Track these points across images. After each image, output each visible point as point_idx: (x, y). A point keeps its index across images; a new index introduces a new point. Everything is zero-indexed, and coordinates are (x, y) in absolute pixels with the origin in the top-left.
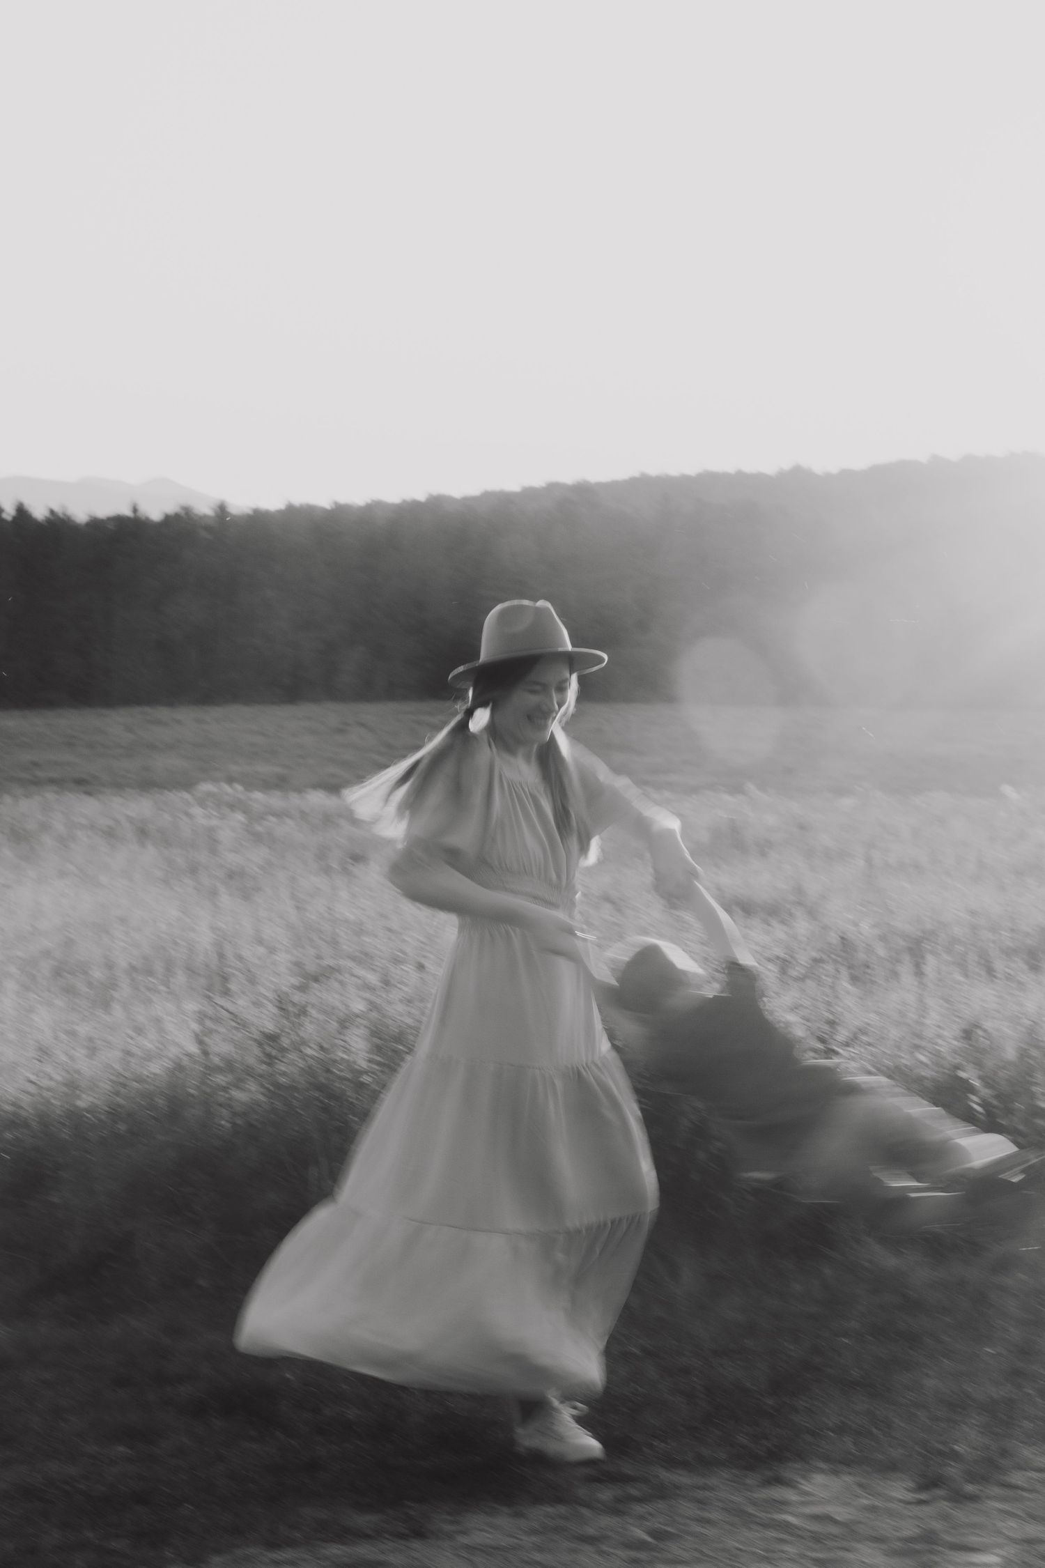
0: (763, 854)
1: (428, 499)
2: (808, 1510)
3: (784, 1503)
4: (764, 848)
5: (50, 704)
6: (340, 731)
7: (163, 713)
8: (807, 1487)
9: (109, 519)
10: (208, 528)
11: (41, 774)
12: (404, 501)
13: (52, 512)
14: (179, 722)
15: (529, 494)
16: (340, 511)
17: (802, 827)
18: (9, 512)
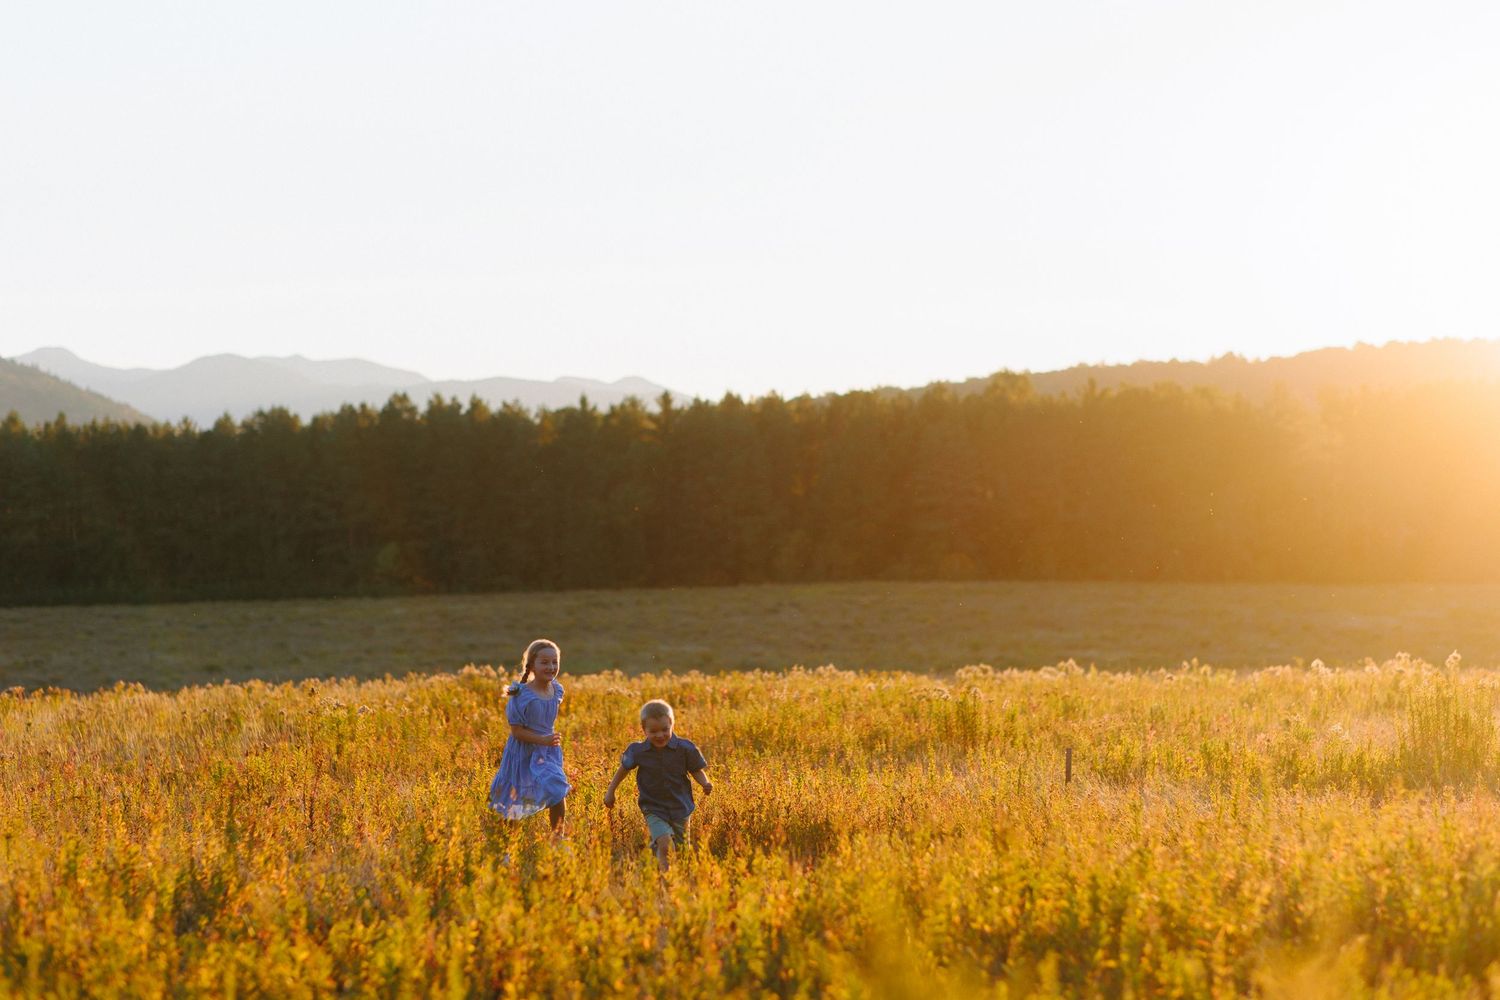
9: (559, 412)
10: (653, 419)
13: (505, 405)
18: (466, 407)
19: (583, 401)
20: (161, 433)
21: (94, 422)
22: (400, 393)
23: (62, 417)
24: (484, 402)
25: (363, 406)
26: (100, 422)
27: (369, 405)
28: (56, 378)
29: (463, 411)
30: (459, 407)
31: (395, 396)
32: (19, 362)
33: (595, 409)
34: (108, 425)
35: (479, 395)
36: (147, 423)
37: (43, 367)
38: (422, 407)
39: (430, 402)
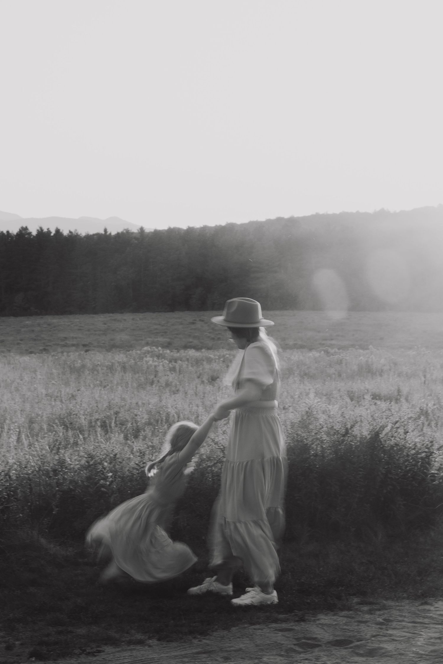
0: (381, 375)
1: (226, 225)
2: (438, 613)
3: (429, 610)
4: (381, 373)
5: (71, 313)
6: (193, 323)
7: (118, 316)
8: (436, 605)
9: (94, 235)
10: (136, 239)
11: (69, 342)
12: (216, 226)
13: (70, 232)
14: (125, 320)
15: (269, 222)
16: (190, 230)
17: (395, 364)
18: (53, 232)
19: (105, 230)
22: (24, 226)
24: (61, 231)
25: (8, 232)
27: (10, 232)
29: (52, 235)
30: (51, 233)
31: (22, 228)
33: (110, 234)
35: (59, 228)
38: (34, 233)
39: (38, 230)
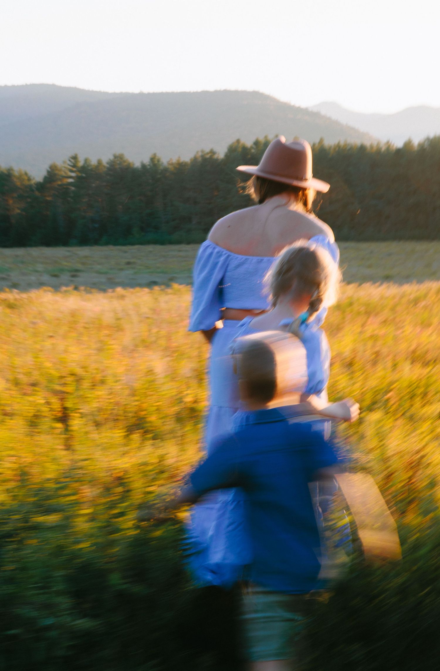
20: (375, 149)
21: (339, 143)
23: (321, 140)
26: (342, 143)
28: (329, 119)
32: (310, 110)
34: (346, 145)
36: (367, 143)
37: (323, 112)
